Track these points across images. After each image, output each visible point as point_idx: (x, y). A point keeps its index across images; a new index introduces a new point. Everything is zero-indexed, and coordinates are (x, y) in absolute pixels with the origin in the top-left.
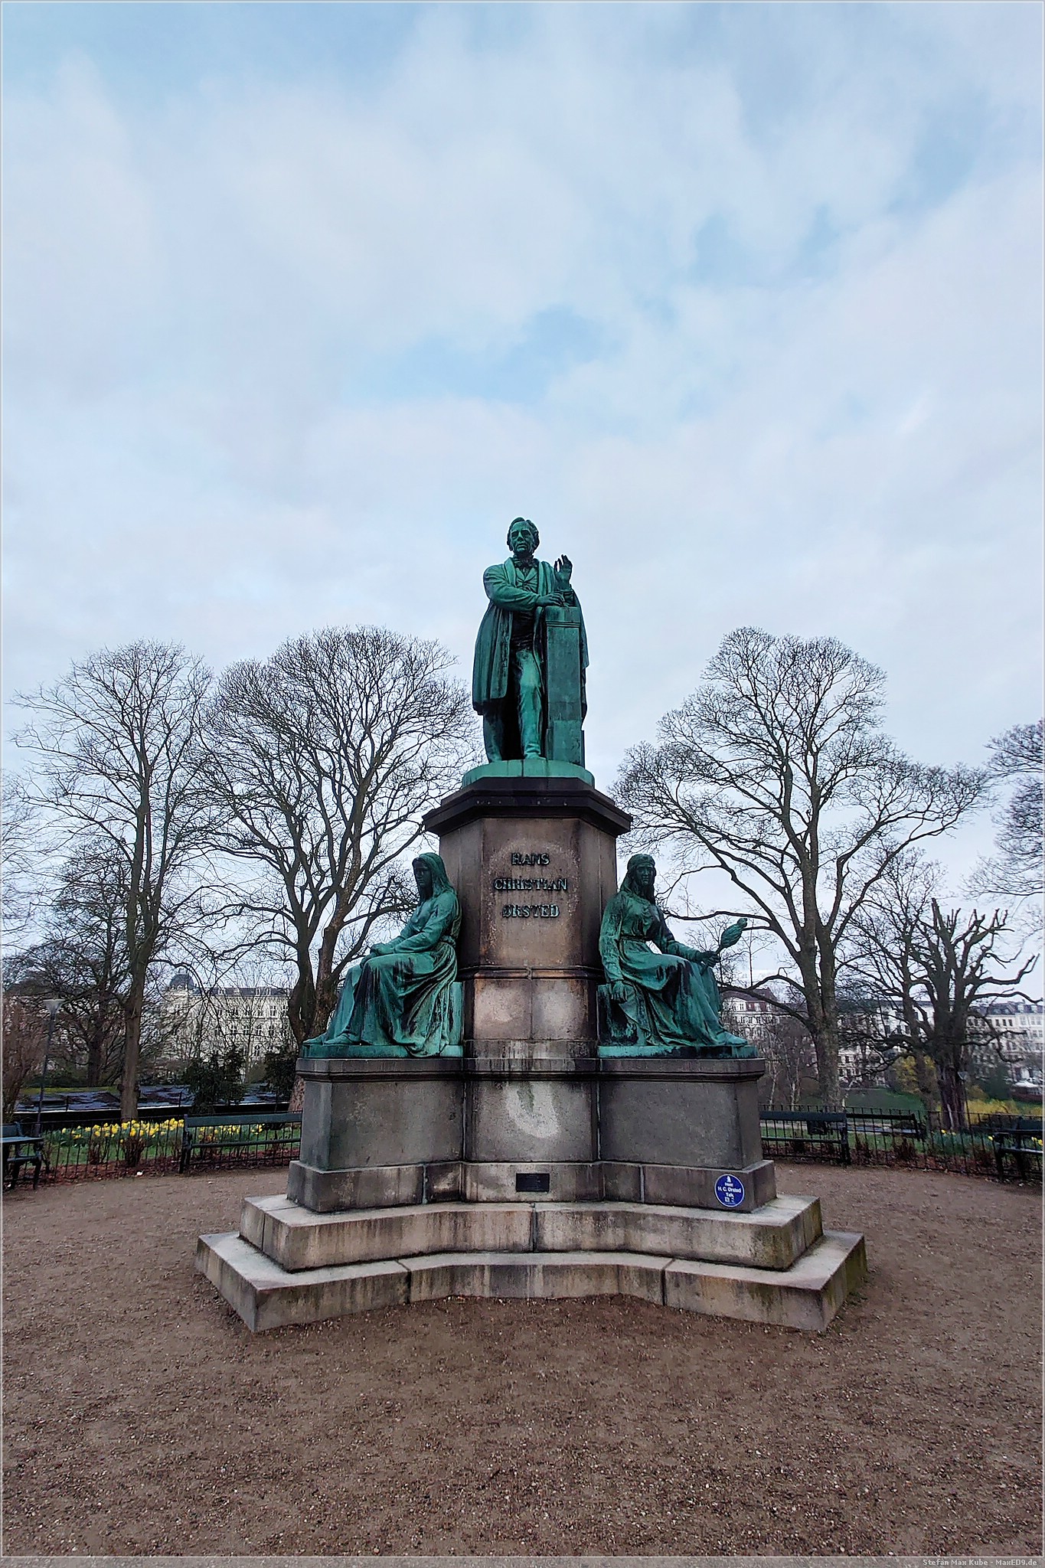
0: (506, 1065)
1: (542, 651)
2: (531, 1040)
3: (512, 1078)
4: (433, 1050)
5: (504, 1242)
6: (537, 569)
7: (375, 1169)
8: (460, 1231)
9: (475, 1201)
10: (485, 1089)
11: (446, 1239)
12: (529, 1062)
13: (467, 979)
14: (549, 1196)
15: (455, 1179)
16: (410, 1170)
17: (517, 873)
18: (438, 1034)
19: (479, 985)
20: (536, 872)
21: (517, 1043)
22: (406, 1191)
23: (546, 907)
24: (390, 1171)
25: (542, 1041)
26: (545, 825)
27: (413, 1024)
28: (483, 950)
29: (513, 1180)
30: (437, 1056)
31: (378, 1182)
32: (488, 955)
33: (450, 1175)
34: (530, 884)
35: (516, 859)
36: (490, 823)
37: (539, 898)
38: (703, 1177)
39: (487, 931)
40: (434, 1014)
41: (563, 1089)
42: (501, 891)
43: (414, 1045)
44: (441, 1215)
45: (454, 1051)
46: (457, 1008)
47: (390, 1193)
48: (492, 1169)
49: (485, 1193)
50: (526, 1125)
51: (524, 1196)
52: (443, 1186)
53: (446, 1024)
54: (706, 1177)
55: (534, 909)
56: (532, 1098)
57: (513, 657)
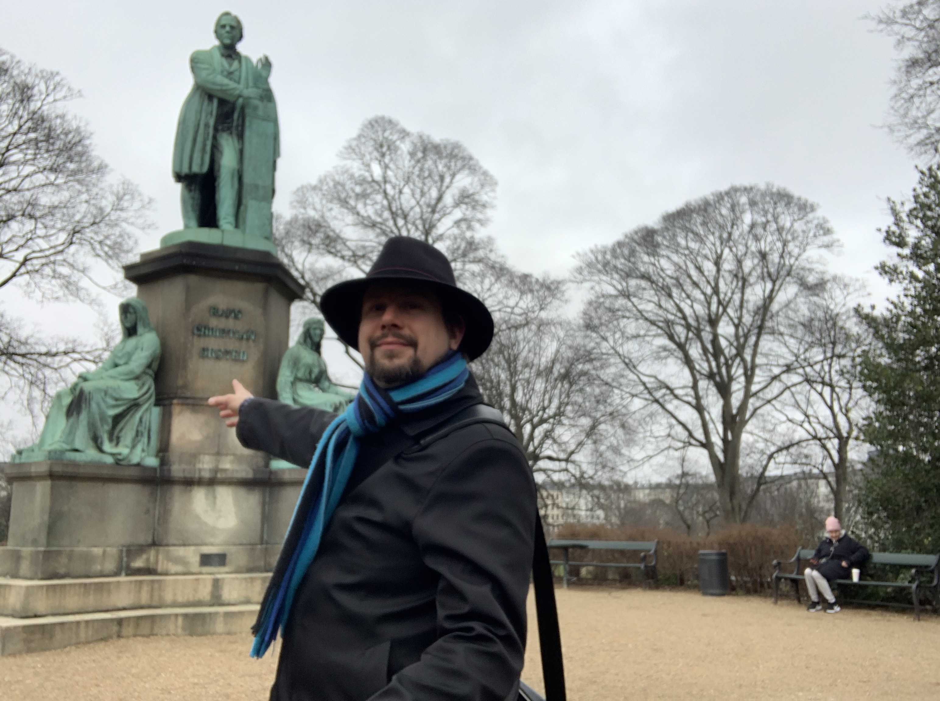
0: (197, 472)
1: (241, 136)
2: (218, 454)
3: (199, 482)
4: (135, 459)
5: (191, 599)
6: (240, 62)
7: (85, 549)
8: (156, 594)
9: (166, 574)
10: (177, 491)
11: (144, 598)
12: (216, 470)
13: (164, 405)
14: (227, 569)
15: (148, 560)
16: (113, 551)
17: (214, 322)
18: (139, 448)
19: (176, 409)
20: (230, 323)
21: (207, 456)
22: (110, 566)
23: (236, 352)
24: (97, 551)
25: (227, 455)
26: (240, 286)
27: (118, 438)
28: (180, 382)
29: (197, 558)
30: (138, 465)
31: (88, 558)
32: (185, 386)
33: (144, 556)
34: (225, 332)
35: (215, 312)
36: (193, 279)
37: (231, 344)
39: (185, 367)
40: (137, 431)
41: (242, 492)
42: (199, 336)
43: (120, 454)
44: (141, 582)
45: (152, 461)
46: (155, 427)
47: (98, 568)
48: (181, 551)
49: (173, 568)
50: (209, 519)
51: (207, 569)
52: (138, 563)
53: (145, 439)
55: (227, 352)
56: (215, 498)
57: (215, 138)
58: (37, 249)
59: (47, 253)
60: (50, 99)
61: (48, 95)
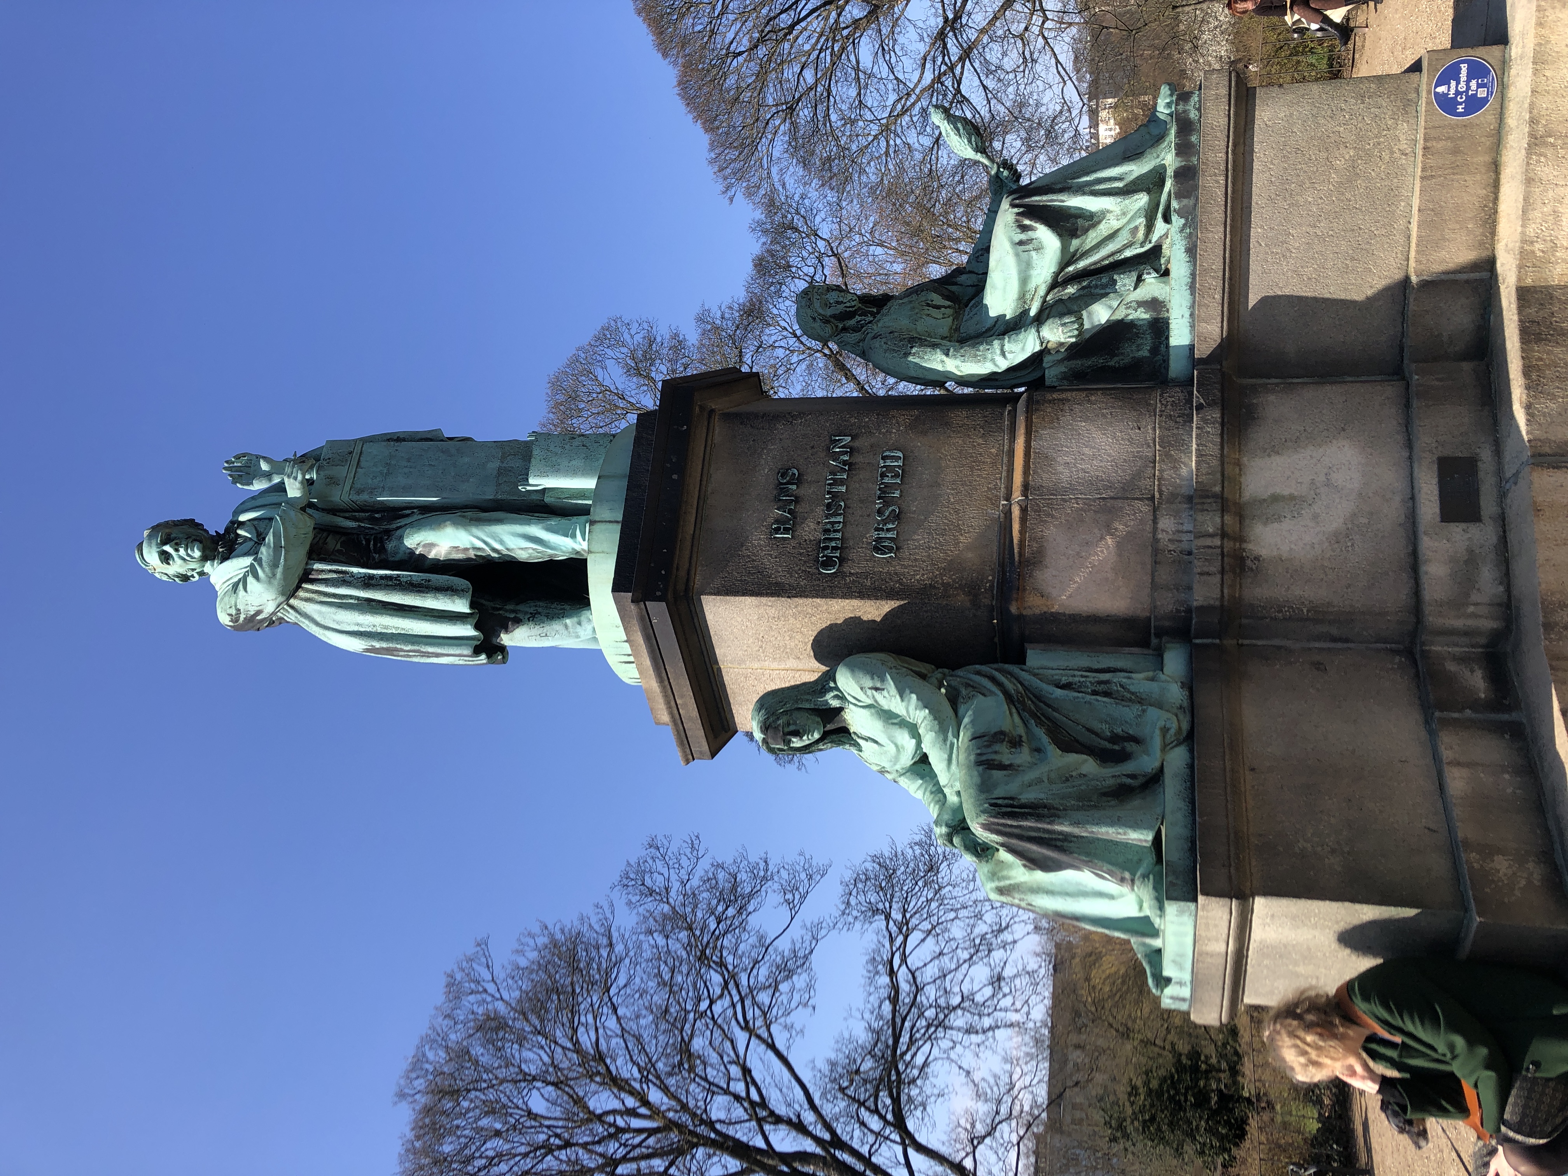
0: (1208, 542)
4: (1174, 694)
10: (1260, 591)
14: (1486, 455)
15: (1462, 660)
16: (1450, 744)
17: (810, 528)
19: (1034, 604)
20: (813, 492)
21: (1161, 525)
22: (1495, 749)
23: (884, 475)
24: (1454, 783)
25: (1157, 477)
26: (722, 479)
27: (1115, 738)
28: (961, 600)
29: (1457, 530)
30: (1187, 685)
32: (972, 589)
33: (1453, 667)
34: (834, 504)
35: (783, 530)
37: (864, 487)
38: (1440, 145)
39: (924, 589)
41: (1259, 435)
42: (844, 561)
48: (1435, 573)
49: (1488, 590)
50: (1336, 510)
51: (1488, 505)
52: (1476, 681)
54: (1438, 139)
55: (884, 492)
56: (1276, 498)
58: (730, 1012)
59: (736, 998)
60: (491, 988)
61: (485, 991)
